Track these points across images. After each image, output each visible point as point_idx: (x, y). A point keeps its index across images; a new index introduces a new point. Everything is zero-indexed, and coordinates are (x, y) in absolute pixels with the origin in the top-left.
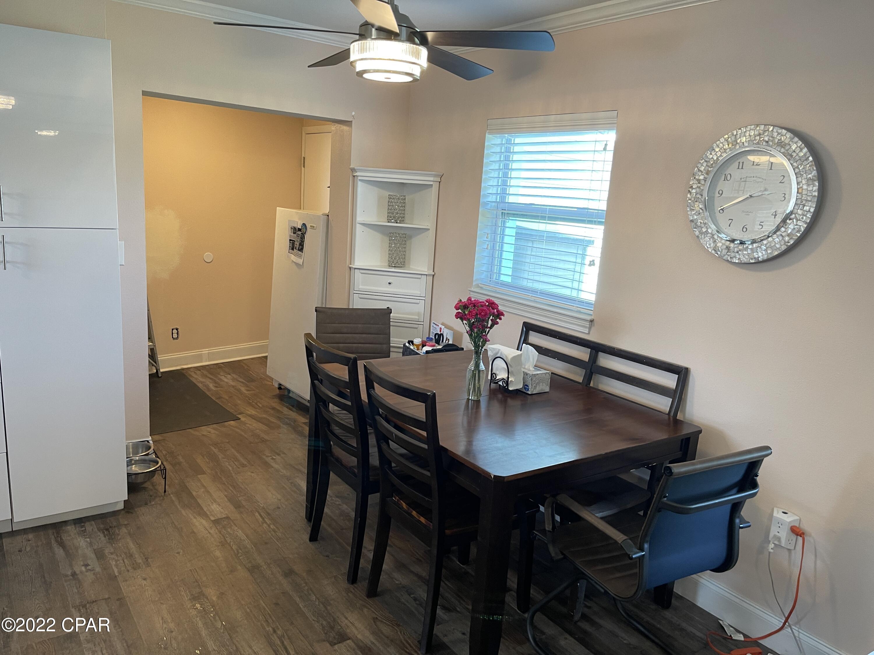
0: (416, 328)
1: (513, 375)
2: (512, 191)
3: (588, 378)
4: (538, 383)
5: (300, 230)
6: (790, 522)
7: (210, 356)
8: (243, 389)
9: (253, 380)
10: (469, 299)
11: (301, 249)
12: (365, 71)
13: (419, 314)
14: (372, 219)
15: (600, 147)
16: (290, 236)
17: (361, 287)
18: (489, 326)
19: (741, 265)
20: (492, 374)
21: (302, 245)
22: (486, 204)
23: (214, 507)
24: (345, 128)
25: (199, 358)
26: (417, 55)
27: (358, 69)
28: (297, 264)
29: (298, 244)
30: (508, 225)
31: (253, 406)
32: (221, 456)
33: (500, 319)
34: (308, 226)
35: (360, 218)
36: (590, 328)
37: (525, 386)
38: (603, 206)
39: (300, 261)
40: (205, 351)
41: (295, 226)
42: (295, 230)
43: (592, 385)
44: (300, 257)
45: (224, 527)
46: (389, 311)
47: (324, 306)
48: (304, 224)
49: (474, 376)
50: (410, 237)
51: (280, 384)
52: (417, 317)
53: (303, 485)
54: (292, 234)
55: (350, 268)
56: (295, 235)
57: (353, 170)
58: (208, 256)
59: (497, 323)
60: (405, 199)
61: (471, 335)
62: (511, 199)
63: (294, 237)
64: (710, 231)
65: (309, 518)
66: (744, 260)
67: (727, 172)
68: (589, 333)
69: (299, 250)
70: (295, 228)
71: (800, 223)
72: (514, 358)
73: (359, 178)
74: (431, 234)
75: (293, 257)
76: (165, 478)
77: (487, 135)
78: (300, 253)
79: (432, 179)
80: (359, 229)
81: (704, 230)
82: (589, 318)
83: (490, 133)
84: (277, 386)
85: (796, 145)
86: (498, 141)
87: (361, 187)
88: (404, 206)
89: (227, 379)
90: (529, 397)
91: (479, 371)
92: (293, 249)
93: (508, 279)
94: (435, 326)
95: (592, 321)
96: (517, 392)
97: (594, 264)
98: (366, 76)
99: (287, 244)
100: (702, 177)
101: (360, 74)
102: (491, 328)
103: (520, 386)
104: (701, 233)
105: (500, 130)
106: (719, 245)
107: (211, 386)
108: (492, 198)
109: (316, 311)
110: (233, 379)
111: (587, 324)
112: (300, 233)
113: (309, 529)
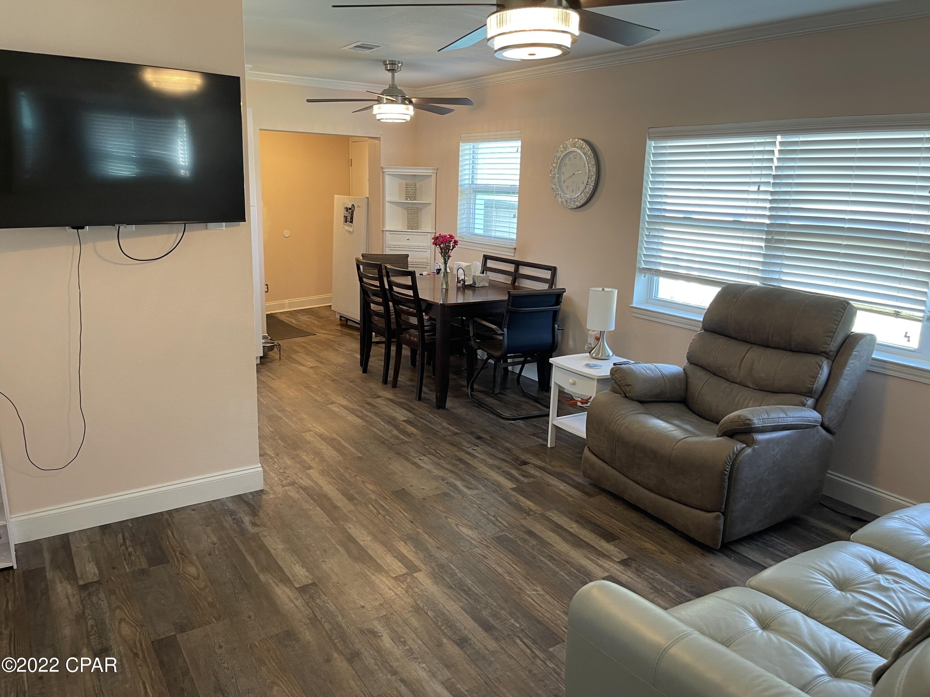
0: (426, 268)
1: (467, 276)
2: (479, 177)
3: (514, 281)
4: (481, 281)
5: (350, 209)
6: (594, 335)
7: (290, 305)
8: (316, 322)
9: (322, 318)
10: (440, 235)
11: (351, 222)
12: (381, 119)
13: (427, 258)
14: (396, 199)
15: (515, 150)
16: (344, 213)
17: (390, 243)
18: (451, 248)
19: (572, 209)
20: (457, 278)
21: (352, 218)
22: (462, 185)
23: (308, 363)
24: (377, 142)
25: (283, 305)
26: (408, 109)
27: (378, 118)
28: (349, 232)
29: (349, 218)
30: (477, 198)
31: (324, 330)
32: (308, 347)
33: (457, 245)
34: (356, 206)
35: (388, 198)
36: (515, 253)
37: (474, 283)
38: (517, 183)
39: (351, 229)
40: (287, 301)
41: (347, 206)
42: (347, 209)
43: (516, 284)
44: (351, 226)
45: (316, 369)
46: (408, 256)
47: (368, 253)
48: (353, 205)
49: (444, 275)
50: (421, 209)
51: (341, 316)
52: (426, 261)
53: (359, 356)
54: (345, 212)
55: (383, 231)
56: (347, 213)
57: (382, 168)
58: (287, 233)
59: (455, 247)
60: (416, 185)
61: (441, 254)
62: (479, 182)
63: (347, 214)
64: (559, 193)
65: (361, 365)
66: (573, 207)
67: (565, 162)
68: (514, 256)
69: (350, 222)
70: (347, 208)
71: (591, 186)
72: (466, 266)
73: (386, 173)
74: (433, 206)
75: (346, 227)
76: (280, 350)
77: (461, 144)
78: (351, 224)
79: (431, 171)
80: (387, 205)
81: (557, 193)
82: (513, 247)
83: (463, 142)
84: (338, 317)
85: (587, 148)
86: (468, 147)
87: (387, 178)
88: (416, 190)
89: (304, 318)
90: (476, 288)
91: (447, 273)
92: (346, 222)
93: (481, 232)
94: (436, 264)
95: (515, 249)
96: (470, 286)
97: (515, 217)
98: (382, 121)
99: (343, 219)
100: (555, 166)
101: (379, 120)
102: (452, 250)
103: (471, 283)
104: (556, 194)
105: (468, 141)
106: (563, 200)
107: (294, 321)
108: (467, 182)
109: (362, 256)
110: (308, 318)
111: (513, 251)
112: (350, 211)
113: (362, 370)
